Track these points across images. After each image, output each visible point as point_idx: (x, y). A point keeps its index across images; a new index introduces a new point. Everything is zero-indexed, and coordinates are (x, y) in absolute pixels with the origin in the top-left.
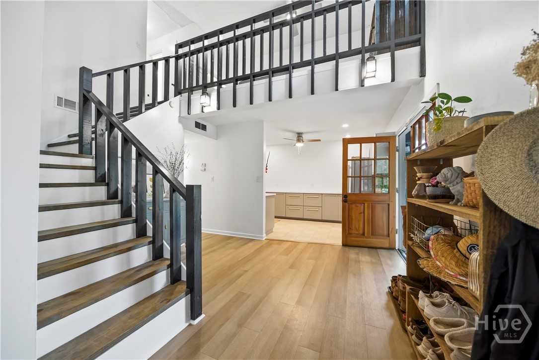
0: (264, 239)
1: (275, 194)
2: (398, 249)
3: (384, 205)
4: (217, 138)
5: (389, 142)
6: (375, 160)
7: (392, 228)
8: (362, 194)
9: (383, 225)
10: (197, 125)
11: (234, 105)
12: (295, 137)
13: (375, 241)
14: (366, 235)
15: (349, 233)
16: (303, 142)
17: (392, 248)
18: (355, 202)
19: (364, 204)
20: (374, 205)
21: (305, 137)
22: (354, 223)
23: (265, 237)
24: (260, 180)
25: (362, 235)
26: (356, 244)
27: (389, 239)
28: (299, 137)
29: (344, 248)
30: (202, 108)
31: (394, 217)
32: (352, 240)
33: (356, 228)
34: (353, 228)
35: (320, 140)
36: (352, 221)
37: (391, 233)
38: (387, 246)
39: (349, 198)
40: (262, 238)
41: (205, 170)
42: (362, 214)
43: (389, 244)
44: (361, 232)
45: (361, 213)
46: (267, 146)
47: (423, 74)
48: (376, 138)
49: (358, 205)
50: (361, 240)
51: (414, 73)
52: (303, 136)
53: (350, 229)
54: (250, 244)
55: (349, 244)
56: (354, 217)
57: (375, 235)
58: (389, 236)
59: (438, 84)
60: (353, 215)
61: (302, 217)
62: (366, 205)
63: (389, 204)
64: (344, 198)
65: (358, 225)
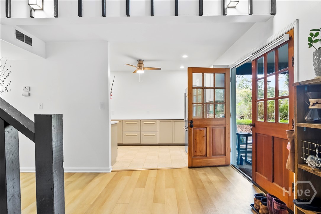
0: (110, 171)
1: (117, 122)
2: (232, 165)
3: (221, 128)
4: (46, 56)
5: (225, 74)
6: (214, 89)
7: (228, 148)
8: (204, 119)
9: (221, 145)
10: (19, 36)
11: (80, 15)
12: (136, 64)
13: (215, 160)
14: (208, 155)
15: (194, 156)
16: (144, 69)
17: (227, 165)
18: (199, 127)
19: (206, 128)
20: (214, 128)
21: (145, 64)
22: (198, 146)
23: (111, 168)
24: (105, 106)
25: (205, 156)
26: (200, 165)
27: (226, 157)
28: (140, 63)
29: (191, 170)
30: (31, 11)
31: (229, 138)
32: (197, 161)
33: (199, 150)
34: (198, 150)
35: (160, 69)
36: (196, 144)
37: (227, 152)
38: (224, 163)
39: (194, 123)
40: (109, 170)
41: (29, 94)
42: (205, 138)
43: (226, 161)
44: (204, 153)
45: (204, 136)
46: (111, 71)
47: (273, 12)
48: (214, 69)
49: (201, 129)
50: (205, 161)
51: (266, 11)
52: (144, 63)
53: (195, 151)
54: (97, 180)
55: (194, 166)
56: (198, 141)
57: (215, 155)
58: (225, 155)
59: (298, 20)
60: (198, 139)
61: (139, 143)
62: (208, 129)
63: (225, 127)
64: (190, 124)
65: (201, 147)
